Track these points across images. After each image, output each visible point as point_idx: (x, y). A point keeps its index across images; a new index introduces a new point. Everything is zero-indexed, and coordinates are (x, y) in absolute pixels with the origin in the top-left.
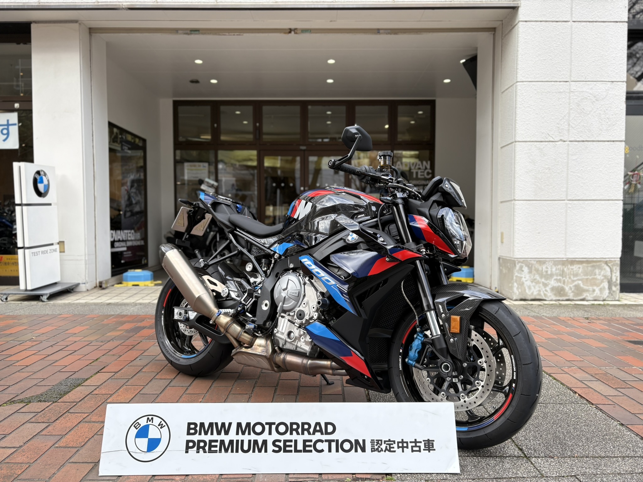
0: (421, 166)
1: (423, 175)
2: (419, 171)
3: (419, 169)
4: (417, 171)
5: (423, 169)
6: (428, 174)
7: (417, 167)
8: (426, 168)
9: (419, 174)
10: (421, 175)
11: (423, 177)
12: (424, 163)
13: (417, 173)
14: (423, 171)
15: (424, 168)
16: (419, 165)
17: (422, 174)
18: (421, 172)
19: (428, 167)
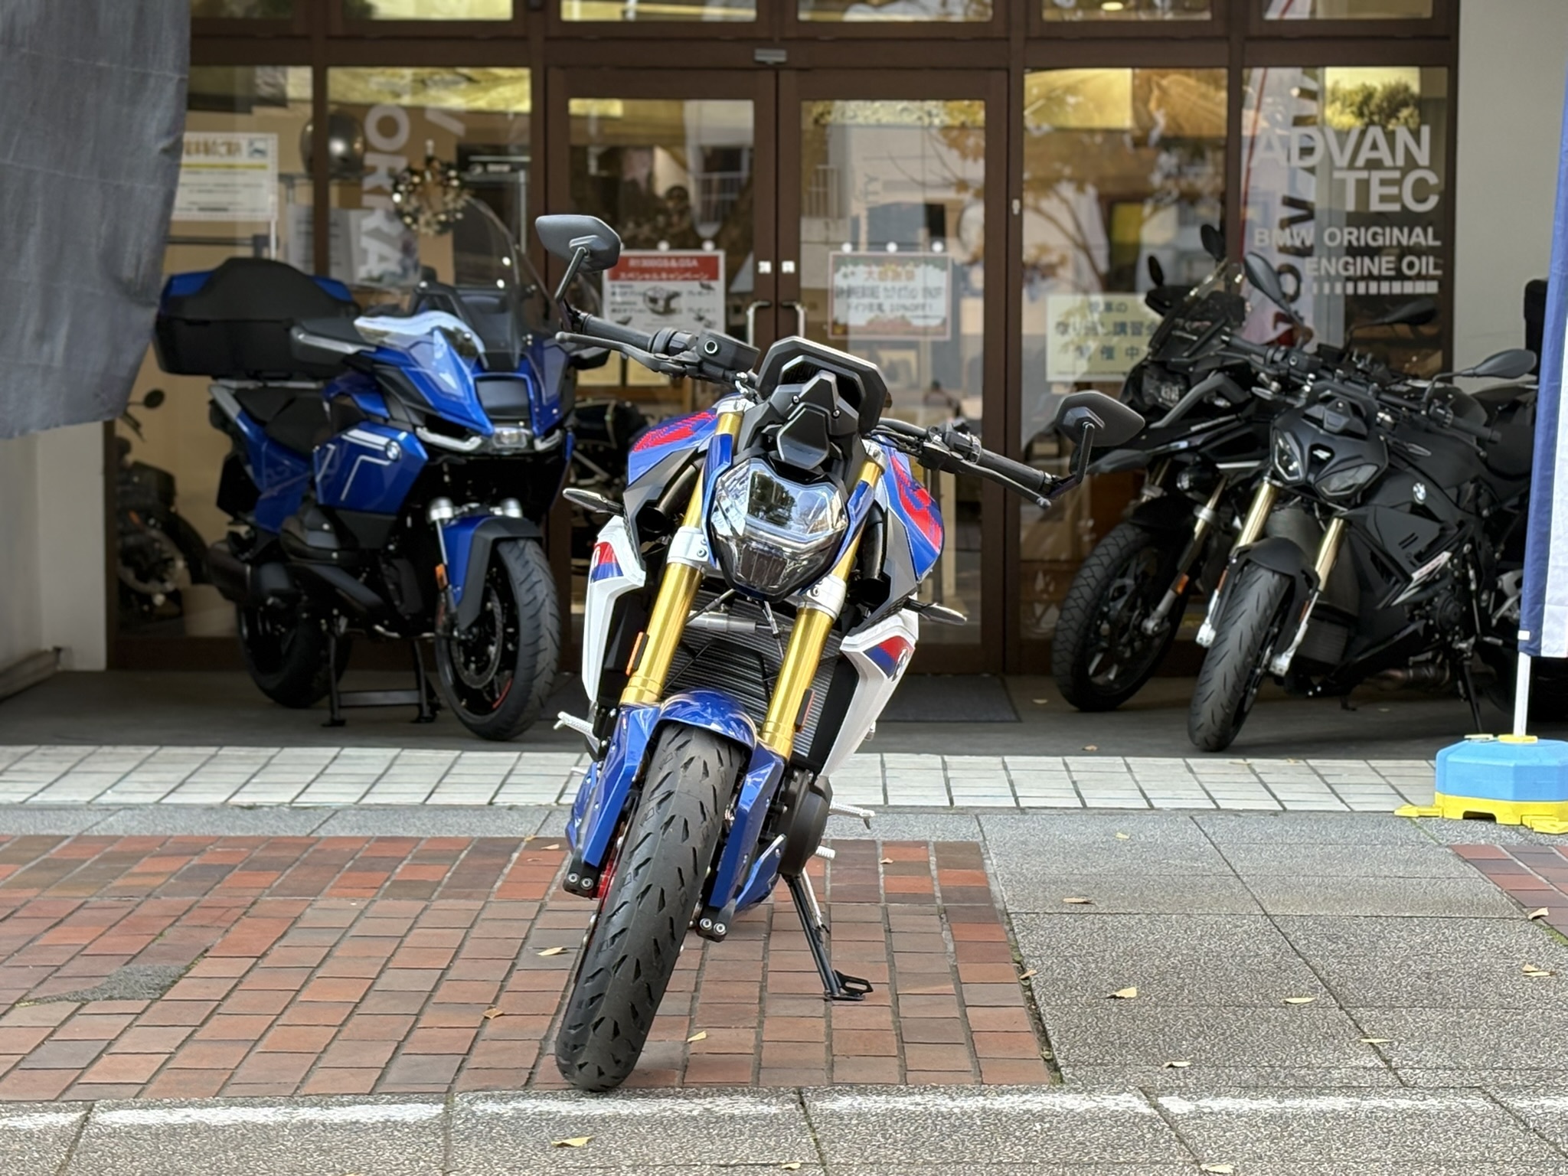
0: (1384, 153)
1: (1398, 198)
2: (1376, 176)
3: (1374, 165)
4: (1364, 175)
5: (1395, 168)
6: (1421, 191)
7: (1365, 154)
8: (1411, 164)
9: (1376, 191)
10: (1383, 199)
11: (1395, 207)
12: (1403, 136)
13: (1363, 186)
14: (1397, 175)
15: (1400, 161)
16: (1374, 147)
17: (1393, 190)
18: (1384, 182)
19: (1423, 156)
